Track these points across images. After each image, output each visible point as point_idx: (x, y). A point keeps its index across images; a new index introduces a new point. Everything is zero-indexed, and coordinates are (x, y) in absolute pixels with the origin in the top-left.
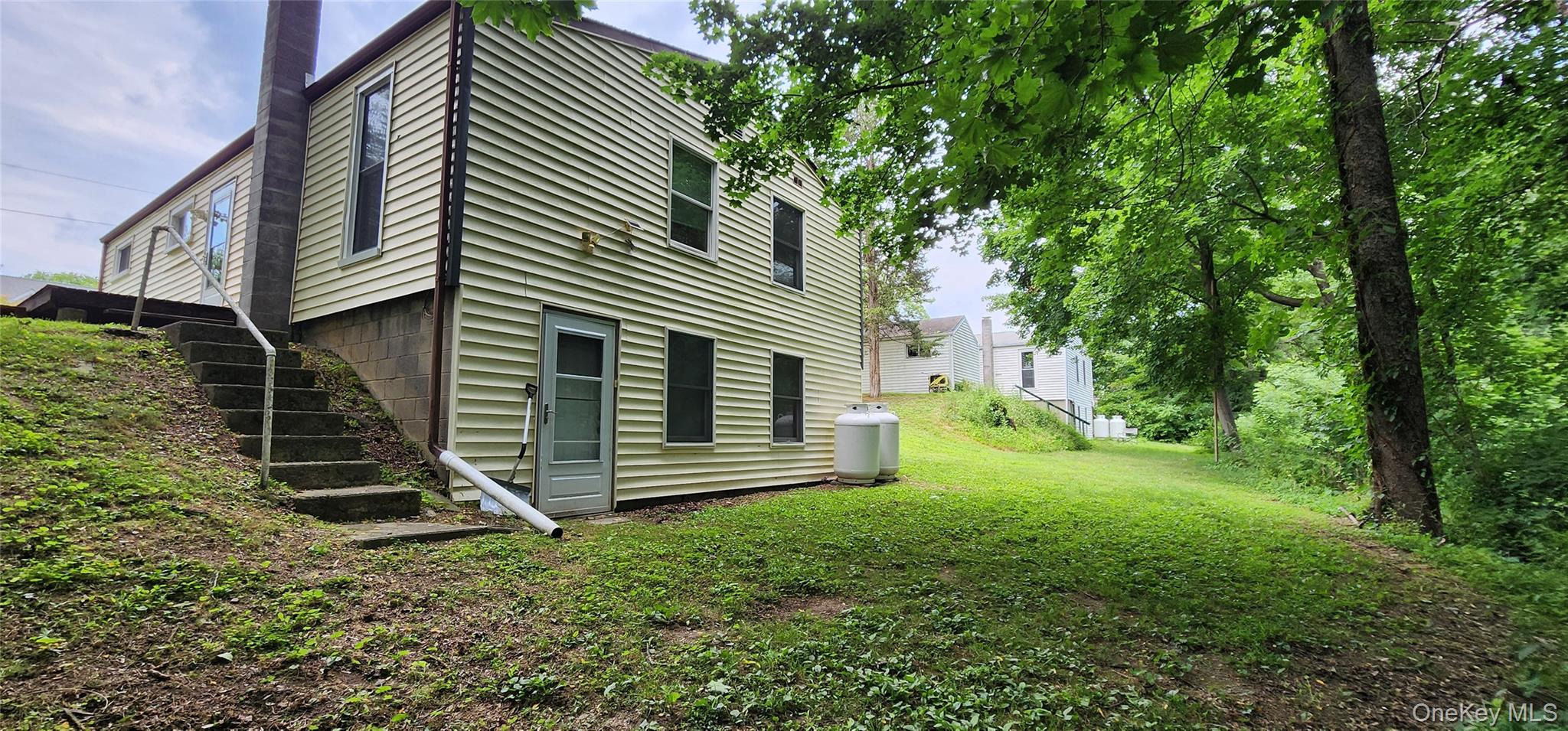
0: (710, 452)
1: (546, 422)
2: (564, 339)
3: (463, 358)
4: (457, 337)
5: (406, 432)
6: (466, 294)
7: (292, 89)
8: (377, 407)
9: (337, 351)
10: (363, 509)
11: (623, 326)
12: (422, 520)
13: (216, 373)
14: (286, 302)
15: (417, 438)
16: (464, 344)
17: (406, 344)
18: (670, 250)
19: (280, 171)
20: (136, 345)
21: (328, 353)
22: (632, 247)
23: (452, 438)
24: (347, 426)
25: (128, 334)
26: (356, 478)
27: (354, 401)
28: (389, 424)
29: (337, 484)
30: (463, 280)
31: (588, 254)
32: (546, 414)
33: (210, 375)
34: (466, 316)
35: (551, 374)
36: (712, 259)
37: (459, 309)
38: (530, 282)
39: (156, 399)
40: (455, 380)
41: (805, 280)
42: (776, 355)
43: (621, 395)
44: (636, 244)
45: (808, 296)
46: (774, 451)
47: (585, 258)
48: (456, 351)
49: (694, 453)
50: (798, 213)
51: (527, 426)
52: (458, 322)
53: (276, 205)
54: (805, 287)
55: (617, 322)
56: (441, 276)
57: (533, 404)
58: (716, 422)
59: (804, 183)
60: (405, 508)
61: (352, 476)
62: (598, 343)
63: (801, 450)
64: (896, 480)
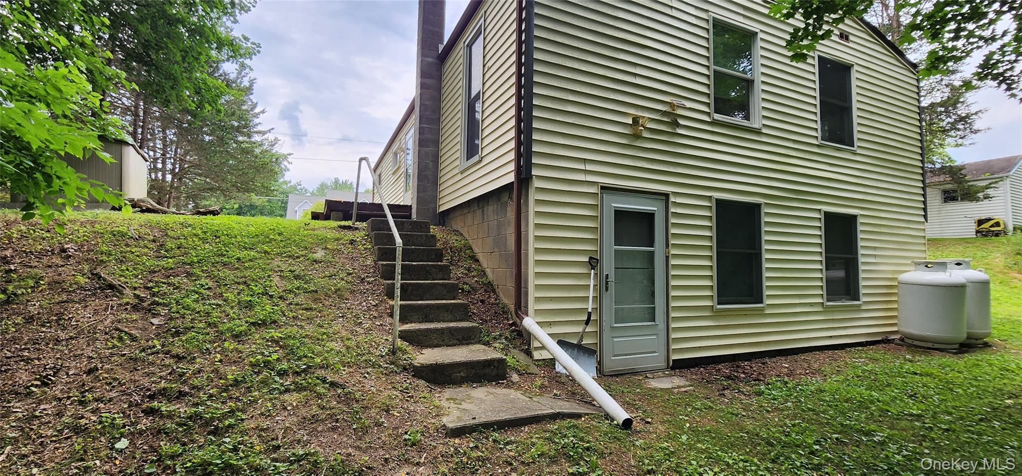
0: (761, 313)
1: (607, 289)
2: (620, 214)
3: (537, 238)
4: (532, 220)
5: (501, 295)
6: (537, 183)
7: (432, 57)
8: (483, 273)
9: (461, 230)
10: (462, 374)
11: (672, 199)
12: (508, 386)
13: (386, 253)
14: (435, 199)
15: (508, 301)
16: (538, 226)
17: (499, 226)
18: (714, 123)
19: (427, 113)
20: (350, 235)
21: (457, 233)
22: (678, 125)
23: (532, 306)
24: (462, 289)
25: (349, 228)
26: (464, 339)
27: (469, 270)
28: (490, 288)
29: (450, 343)
30: (535, 172)
31: (637, 136)
32: (607, 283)
33: (382, 255)
34: (538, 202)
35: (610, 248)
36: (756, 126)
37: (533, 196)
38: (589, 167)
39: (350, 274)
40: (532, 257)
41: (856, 136)
42: (827, 214)
43: (673, 262)
44: (682, 122)
45: (859, 151)
46: (827, 310)
47: (635, 141)
48: (532, 232)
49: (746, 314)
50: (846, 68)
51: (591, 294)
52: (532, 208)
53: (427, 136)
54: (857, 143)
55: (666, 196)
56: (518, 171)
57: (596, 274)
58: (766, 283)
59: (851, 38)
60: (494, 373)
61: (460, 337)
62: (650, 217)
63: (858, 309)
64: (986, 345)
